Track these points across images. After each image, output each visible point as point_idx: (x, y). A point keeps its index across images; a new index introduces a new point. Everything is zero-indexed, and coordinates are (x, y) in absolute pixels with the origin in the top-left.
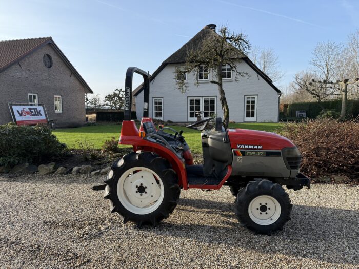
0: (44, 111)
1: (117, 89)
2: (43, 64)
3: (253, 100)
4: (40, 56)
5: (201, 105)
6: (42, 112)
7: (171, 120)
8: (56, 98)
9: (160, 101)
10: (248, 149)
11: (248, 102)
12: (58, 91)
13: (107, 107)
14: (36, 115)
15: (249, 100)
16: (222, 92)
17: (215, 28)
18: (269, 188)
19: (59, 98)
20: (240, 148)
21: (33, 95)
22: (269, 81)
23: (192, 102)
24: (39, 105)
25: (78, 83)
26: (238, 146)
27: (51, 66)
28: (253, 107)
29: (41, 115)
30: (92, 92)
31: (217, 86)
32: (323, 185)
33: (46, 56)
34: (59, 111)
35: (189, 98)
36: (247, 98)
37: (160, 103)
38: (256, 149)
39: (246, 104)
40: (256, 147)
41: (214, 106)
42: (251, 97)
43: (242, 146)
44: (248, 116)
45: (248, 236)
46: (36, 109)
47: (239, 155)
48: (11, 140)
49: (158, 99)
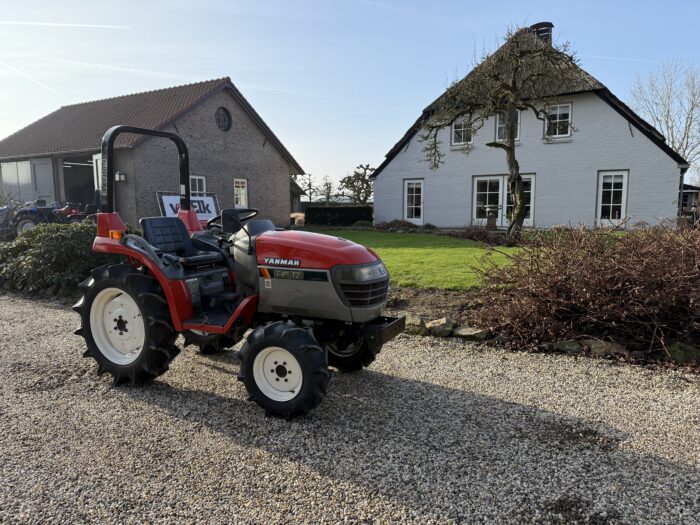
0: (216, 205)
1: (361, 166)
2: (215, 124)
3: (619, 181)
4: (210, 110)
5: (500, 192)
6: (212, 208)
8: (237, 183)
9: (418, 186)
10: (280, 265)
11: (606, 185)
12: (243, 171)
14: (201, 212)
15: (608, 181)
16: (513, 163)
17: (549, 31)
18: (281, 334)
19: (243, 183)
20: (268, 264)
21: (197, 178)
22: (658, 140)
23: (482, 186)
24: (208, 195)
25: (277, 157)
26: (266, 261)
27: (227, 130)
28: (618, 196)
29: (210, 212)
30: (302, 173)
31: (503, 153)
33: (222, 112)
34: (243, 204)
35: (476, 180)
36: (605, 177)
37: (418, 190)
38: (290, 266)
39: (601, 190)
40: (291, 262)
42: (614, 174)
43: (272, 261)
46: (202, 202)
47: (266, 277)
49: (415, 182)
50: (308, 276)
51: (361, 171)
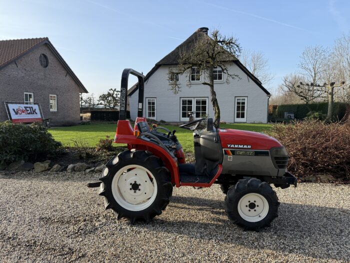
0: (40, 109)
1: (111, 89)
2: (39, 63)
3: (243, 101)
4: (37, 54)
5: (193, 105)
6: (38, 111)
7: (164, 120)
8: (51, 97)
9: (153, 101)
10: (238, 148)
11: (238, 103)
12: (54, 90)
13: (101, 106)
14: (32, 114)
15: (239, 101)
16: (214, 93)
17: (207, 31)
18: (258, 186)
19: (54, 97)
20: (230, 148)
21: (28, 93)
22: (259, 84)
23: (184, 102)
24: (35, 104)
25: (73, 83)
26: (229, 146)
27: (46, 66)
28: (243, 108)
29: (36, 113)
30: (87, 92)
32: (309, 184)
33: (42, 56)
34: (54, 109)
35: (182, 99)
36: (238, 99)
37: (153, 103)
38: (245, 148)
39: (236, 105)
40: (245, 147)
41: (206, 106)
42: (241, 98)
43: (232, 146)
44: (238, 117)
45: (238, 232)
47: (229, 155)
48: (7, 138)
49: (151, 99)
50: (257, 154)
51: (111, 92)
